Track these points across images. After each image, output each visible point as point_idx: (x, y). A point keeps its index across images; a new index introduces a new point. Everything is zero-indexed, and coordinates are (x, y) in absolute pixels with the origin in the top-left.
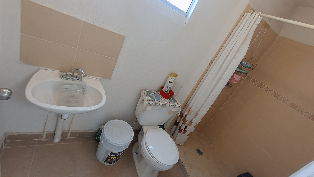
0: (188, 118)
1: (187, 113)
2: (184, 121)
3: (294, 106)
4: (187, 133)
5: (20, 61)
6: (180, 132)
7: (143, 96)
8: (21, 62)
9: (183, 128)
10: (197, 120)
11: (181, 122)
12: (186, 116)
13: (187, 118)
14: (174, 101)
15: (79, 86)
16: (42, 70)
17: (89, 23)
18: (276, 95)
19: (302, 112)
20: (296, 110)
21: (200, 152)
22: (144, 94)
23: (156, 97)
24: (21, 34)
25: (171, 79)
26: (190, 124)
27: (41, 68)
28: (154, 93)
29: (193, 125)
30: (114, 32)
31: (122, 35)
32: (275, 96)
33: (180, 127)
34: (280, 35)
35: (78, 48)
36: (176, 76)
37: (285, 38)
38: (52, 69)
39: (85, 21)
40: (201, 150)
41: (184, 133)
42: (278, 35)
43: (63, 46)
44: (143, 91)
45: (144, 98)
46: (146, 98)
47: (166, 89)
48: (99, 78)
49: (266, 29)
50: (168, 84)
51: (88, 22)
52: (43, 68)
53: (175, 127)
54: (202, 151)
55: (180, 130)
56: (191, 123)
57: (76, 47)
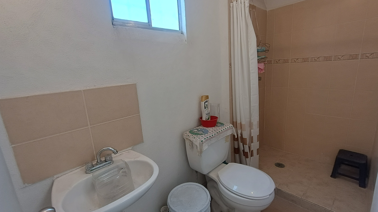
0: (246, 135)
1: (240, 130)
2: (243, 141)
3: (328, 59)
4: (255, 153)
5: (24, 184)
6: (247, 157)
7: (189, 138)
8: (26, 184)
9: (247, 150)
10: (255, 132)
11: (241, 144)
12: (242, 135)
13: (244, 137)
14: (222, 124)
15: (116, 169)
16: (58, 179)
17: (90, 88)
18: (305, 60)
19: (339, 58)
20: (332, 60)
21: (280, 165)
22: (188, 136)
23: (202, 131)
24: (12, 147)
25: (205, 103)
26: (252, 140)
27: (55, 176)
28: (198, 130)
29: (255, 139)
30: (122, 84)
31: (132, 83)
32: (304, 62)
33: (244, 150)
34: (268, 10)
35: (91, 125)
36: (207, 97)
37: (274, 10)
38: (71, 170)
39: (85, 89)
40: (279, 162)
41: (252, 155)
42: (267, 11)
43: (72, 132)
44: (185, 134)
45: (191, 139)
46: (194, 138)
47: (206, 117)
48: (130, 148)
49: (254, 10)
50: (205, 111)
51: (88, 88)
52: (57, 176)
53: (237, 155)
54: (281, 163)
55: (246, 154)
56: (251, 138)
57: (88, 125)
